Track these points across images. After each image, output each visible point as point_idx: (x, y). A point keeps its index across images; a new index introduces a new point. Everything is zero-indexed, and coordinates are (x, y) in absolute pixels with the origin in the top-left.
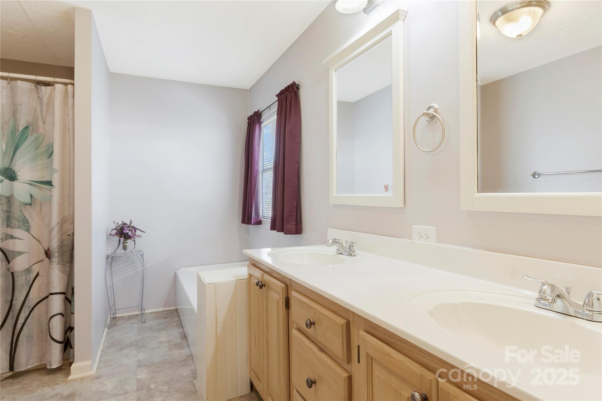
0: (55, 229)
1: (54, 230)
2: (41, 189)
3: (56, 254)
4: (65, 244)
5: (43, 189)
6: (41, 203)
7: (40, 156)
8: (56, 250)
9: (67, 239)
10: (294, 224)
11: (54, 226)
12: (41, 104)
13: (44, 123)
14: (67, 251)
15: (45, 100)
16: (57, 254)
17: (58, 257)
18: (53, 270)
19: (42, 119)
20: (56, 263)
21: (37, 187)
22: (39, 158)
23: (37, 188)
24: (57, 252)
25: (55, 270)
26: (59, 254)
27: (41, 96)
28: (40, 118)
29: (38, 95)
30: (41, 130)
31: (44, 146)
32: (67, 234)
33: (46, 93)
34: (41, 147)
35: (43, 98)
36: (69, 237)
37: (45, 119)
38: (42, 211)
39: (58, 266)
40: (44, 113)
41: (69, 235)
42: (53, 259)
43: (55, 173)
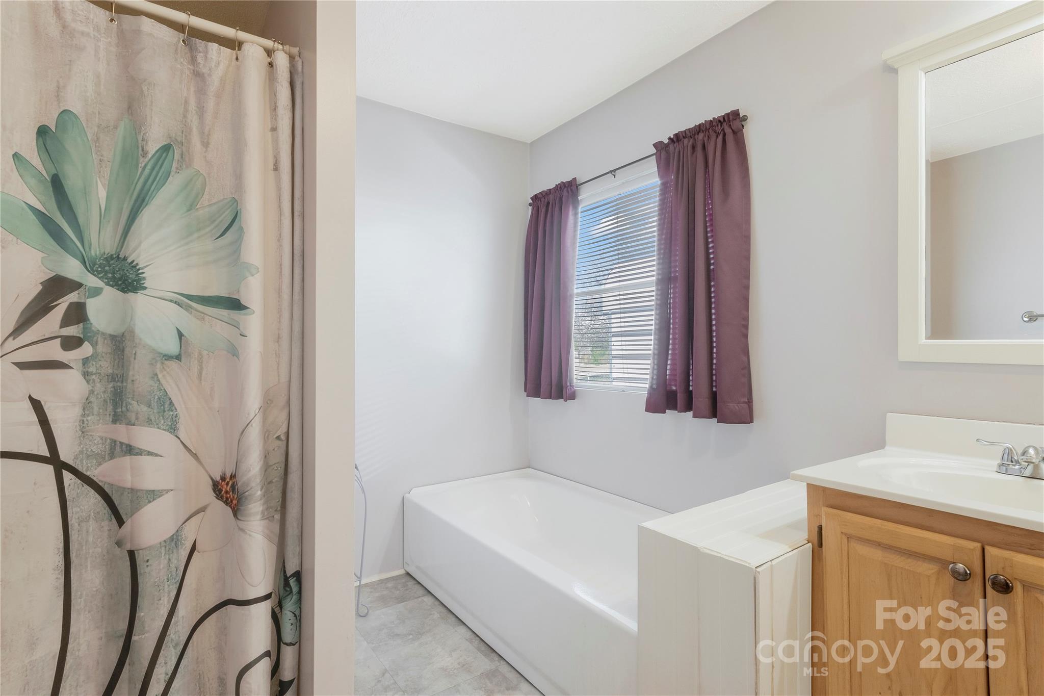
0: (254, 425)
1: (252, 426)
2: (202, 317)
3: (257, 491)
4: (272, 461)
5: (207, 318)
6: (200, 354)
7: (199, 230)
8: (258, 480)
9: (276, 449)
10: (745, 402)
11: (252, 415)
12: (201, 92)
13: (206, 145)
14: (276, 479)
15: (214, 82)
16: (259, 493)
17: (261, 499)
18: (250, 535)
19: (202, 133)
20: (259, 517)
21: (193, 311)
22: (196, 235)
23: (191, 313)
24: (259, 487)
25: (255, 534)
26: (263, 490)
27: (205, 71)
28: (195, 131)
29: (192, 67)
30: (198, 164)
31: (206, 203)
32: (275, 437)
33: (219, 63)
34: (197, 207)
35: (210, 75)
36: (278, 443)
37: (209, 135)
38: (204, 373)
39: (263, 522)
40: (209, 117)
41: (278, 438)
42: (250, 506)
43: (253, 275)
